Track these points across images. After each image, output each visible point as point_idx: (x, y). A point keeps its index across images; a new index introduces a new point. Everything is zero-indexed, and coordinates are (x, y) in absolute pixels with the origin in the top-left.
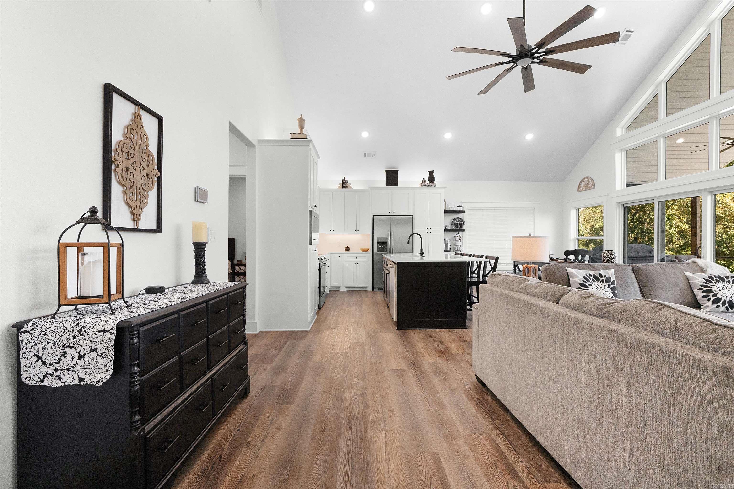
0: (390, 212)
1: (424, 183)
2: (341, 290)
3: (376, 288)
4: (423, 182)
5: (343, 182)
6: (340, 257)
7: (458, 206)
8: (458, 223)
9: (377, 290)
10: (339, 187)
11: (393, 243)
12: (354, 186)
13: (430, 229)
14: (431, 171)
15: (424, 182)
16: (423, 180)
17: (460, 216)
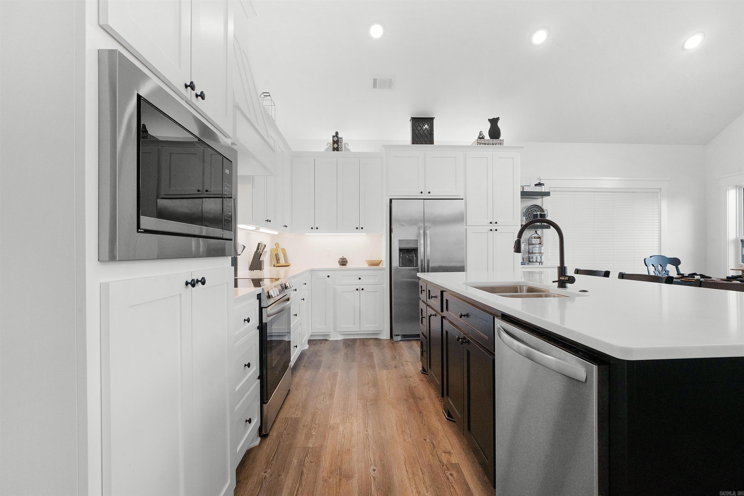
0: (422, 193)
1: (482, 140)
2: (331, 339)
3: (397, 335)
4: (479, 138)
5: (333, 141)
6: (328, 276)
7: (536, 185)
8: (539, 213)
9: (399, 338)
10: (327, 150)
11: (429, 249)
12: (353, 149)
13: (496, 223)
14: (494, 118)
15: (481, 137)
16: (480, 134)
17: (538, 202)
